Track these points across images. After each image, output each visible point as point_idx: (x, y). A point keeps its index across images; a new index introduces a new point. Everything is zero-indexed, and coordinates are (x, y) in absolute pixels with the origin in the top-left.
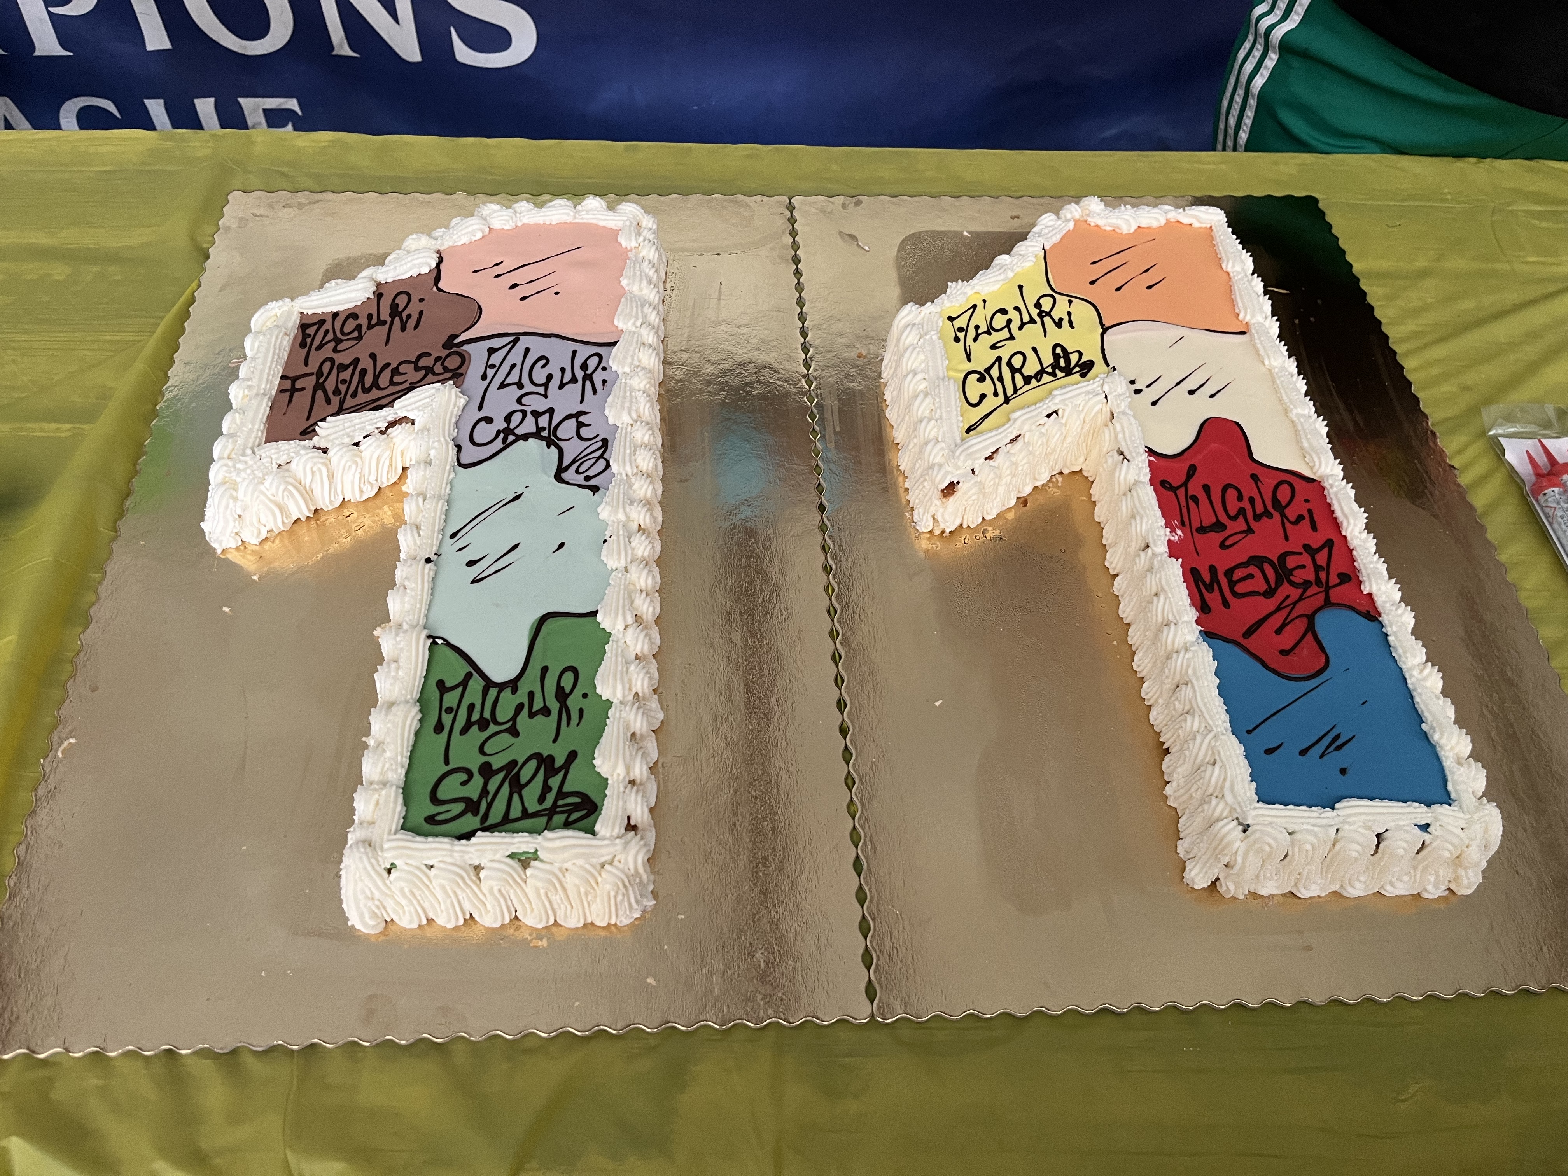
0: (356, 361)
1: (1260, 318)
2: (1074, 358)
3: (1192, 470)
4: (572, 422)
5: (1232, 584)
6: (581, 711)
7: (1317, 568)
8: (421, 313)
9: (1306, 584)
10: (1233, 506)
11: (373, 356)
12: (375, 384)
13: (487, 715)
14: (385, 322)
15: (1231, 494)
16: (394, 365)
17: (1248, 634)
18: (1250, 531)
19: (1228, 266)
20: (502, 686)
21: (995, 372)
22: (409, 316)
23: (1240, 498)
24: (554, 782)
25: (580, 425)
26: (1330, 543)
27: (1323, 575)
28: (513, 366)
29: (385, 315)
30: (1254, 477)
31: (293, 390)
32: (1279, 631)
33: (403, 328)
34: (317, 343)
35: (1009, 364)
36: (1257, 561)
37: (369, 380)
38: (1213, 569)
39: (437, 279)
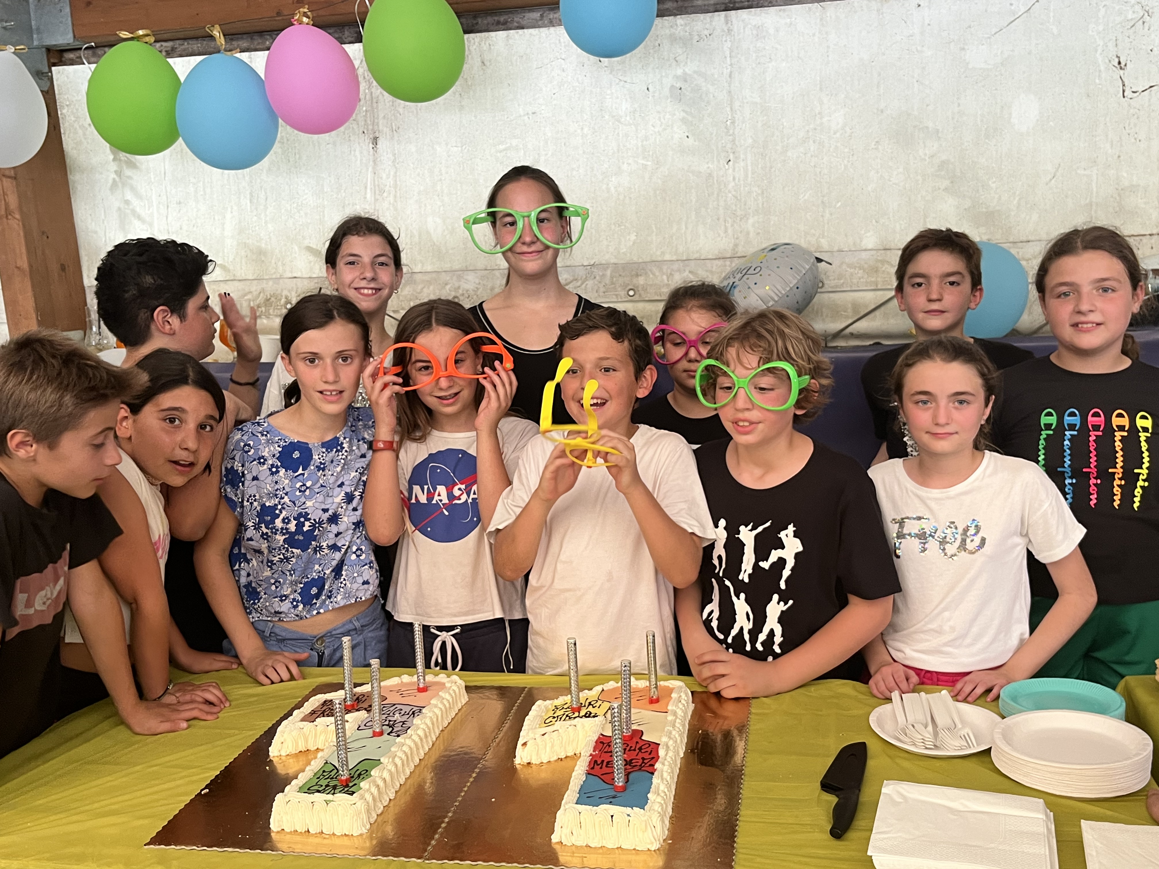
25: (404, 724)
31: (314, 713)
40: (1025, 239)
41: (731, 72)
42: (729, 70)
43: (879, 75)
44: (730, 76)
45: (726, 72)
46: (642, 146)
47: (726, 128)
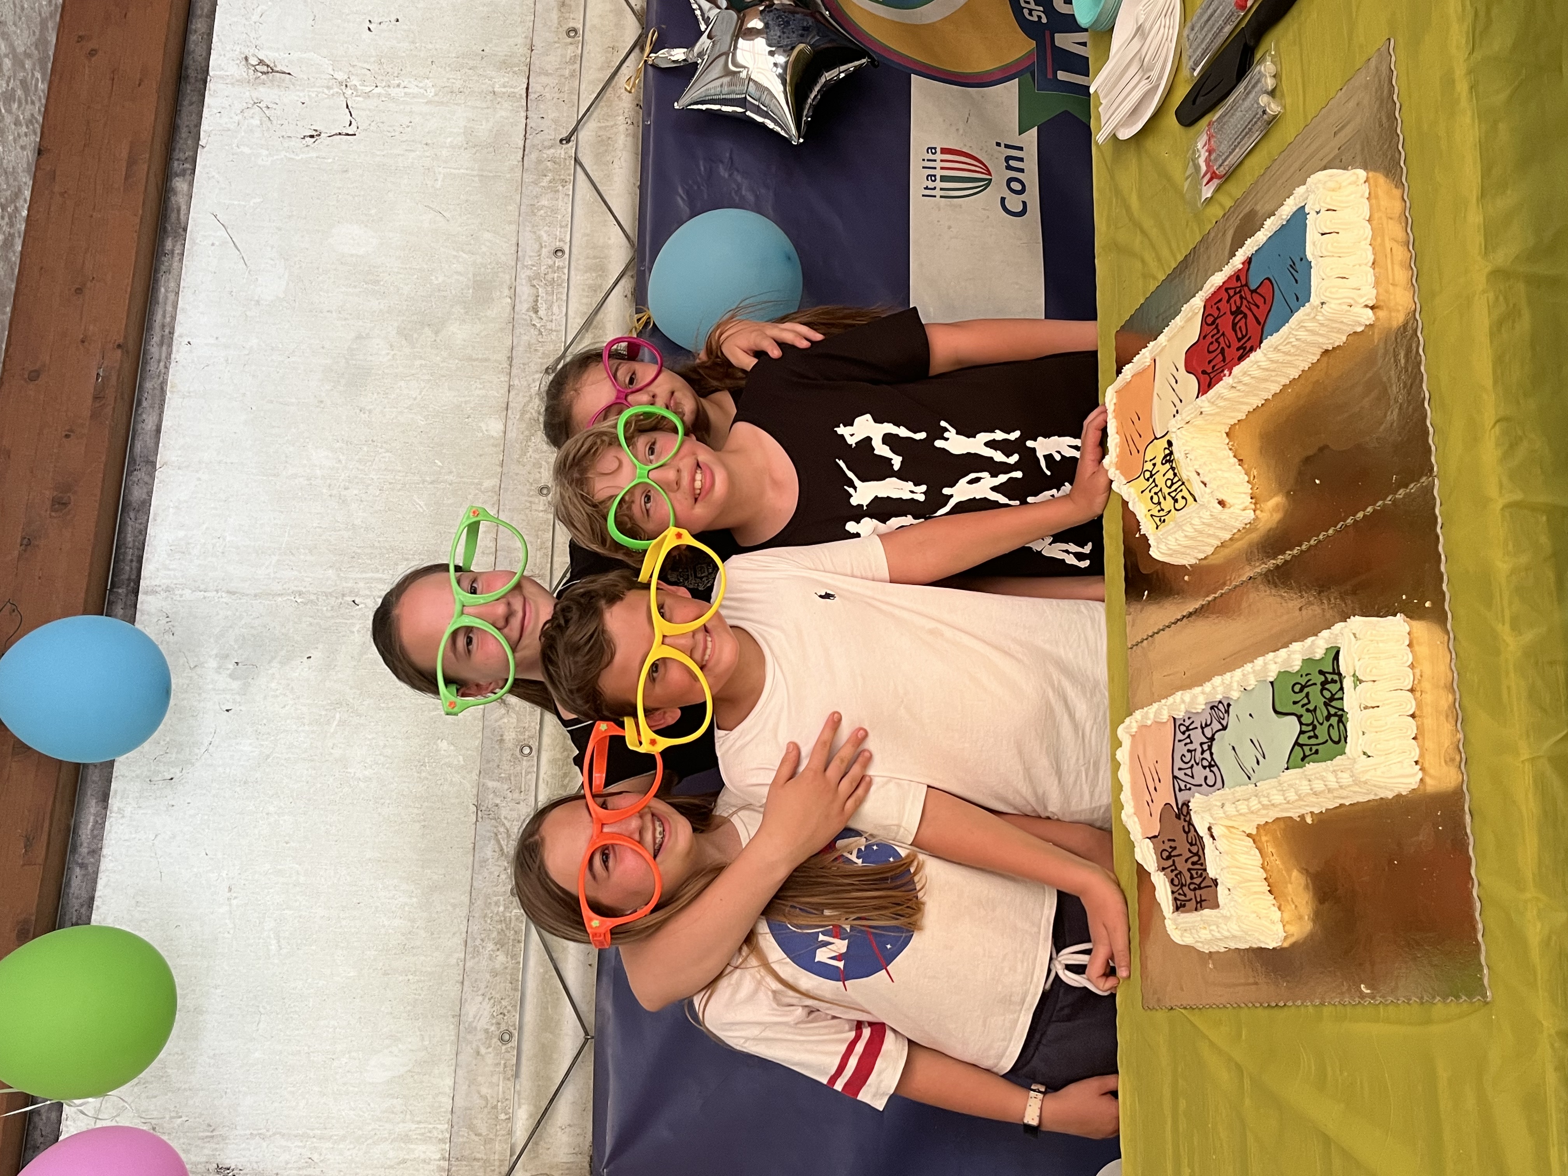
0: (1189, 870)
1: (1147, 354)
2: (1167, 452)
3: (1204, 372)
4: (1205, 730)
5: (1243, 337)
6: (1307, 675)
7: (1235, 294)
8: (1169, 840)
9: (1241, 297)
10: (1216, 345)
11: (1186, 861)
12: (1197, 854)
13: (1310, 728)
14: (1174, 861)
15: (1212, 348)
16: (1189, 846)
17: (1259, 323)
18: (1223, 334)
19: (1129, 377)
20: (1301, 724)
21: (1173, 494)
22: (1171, 847)
23: (1212, 343)
24: (1329, 677)
25: (1207, 725)
26: (1227, 290)
27: (1238, 290)
28: (1186, 774)
29: (1170, 862)
30: (1204, 337)
31: (1202, 901)
32: (1258, 307)
33: (1175, 848)
34: (1182, 898)
35: (1170, 487)
36: (1234, 325)
37: (1195, 859)
38: (1238, 349)
39: (1155, 837)
40: (514, 248)
41: (228, 592)
42: (224, 595)
43: (272, 402)
44: (233, 593)
45: (226, 598)
46: (310, 724)
47: (305, 604)
